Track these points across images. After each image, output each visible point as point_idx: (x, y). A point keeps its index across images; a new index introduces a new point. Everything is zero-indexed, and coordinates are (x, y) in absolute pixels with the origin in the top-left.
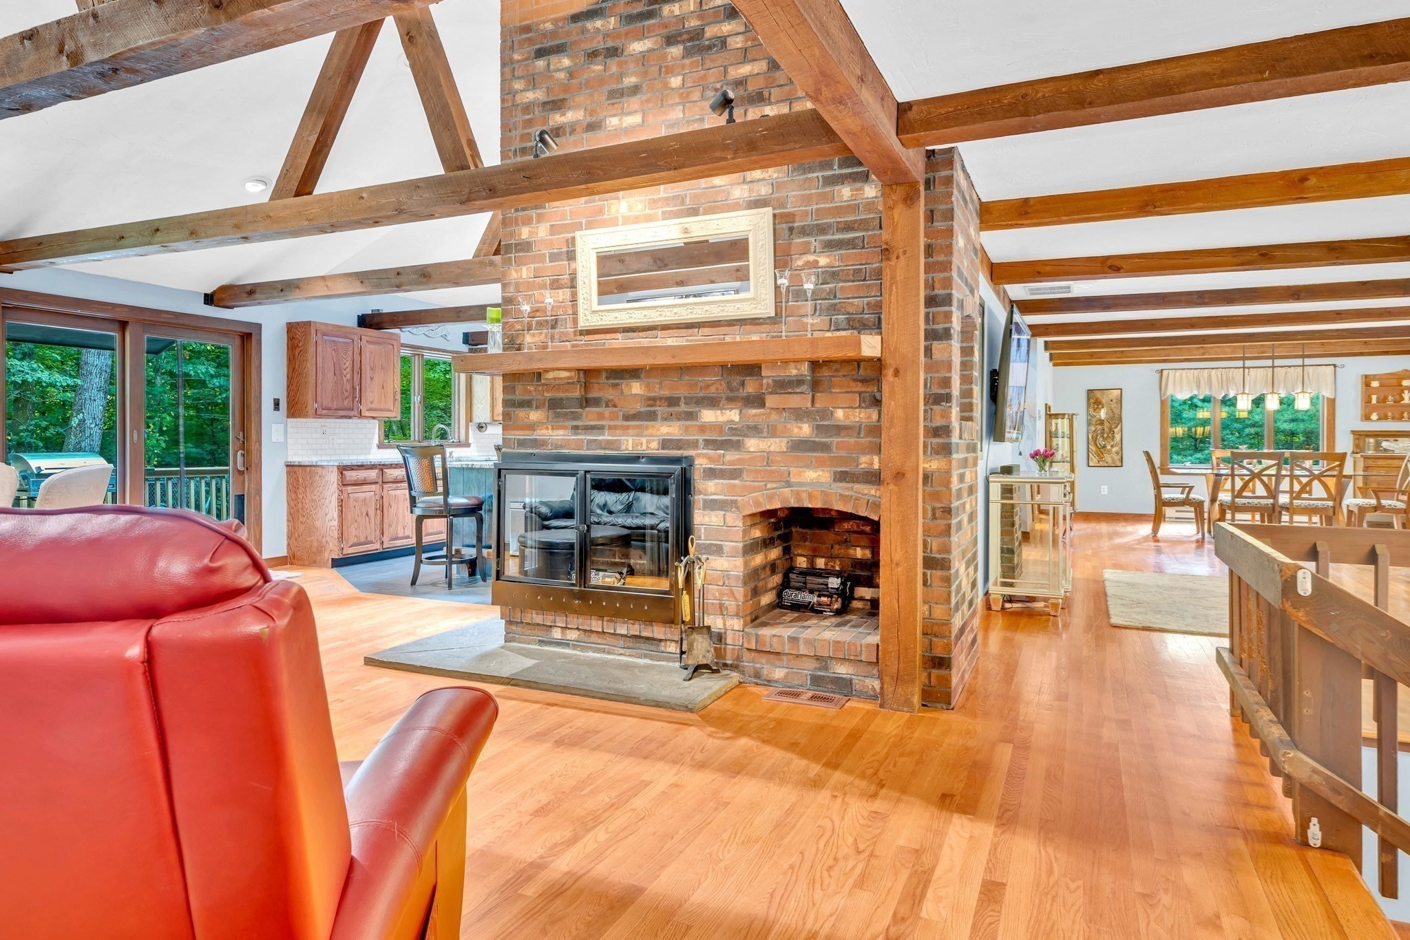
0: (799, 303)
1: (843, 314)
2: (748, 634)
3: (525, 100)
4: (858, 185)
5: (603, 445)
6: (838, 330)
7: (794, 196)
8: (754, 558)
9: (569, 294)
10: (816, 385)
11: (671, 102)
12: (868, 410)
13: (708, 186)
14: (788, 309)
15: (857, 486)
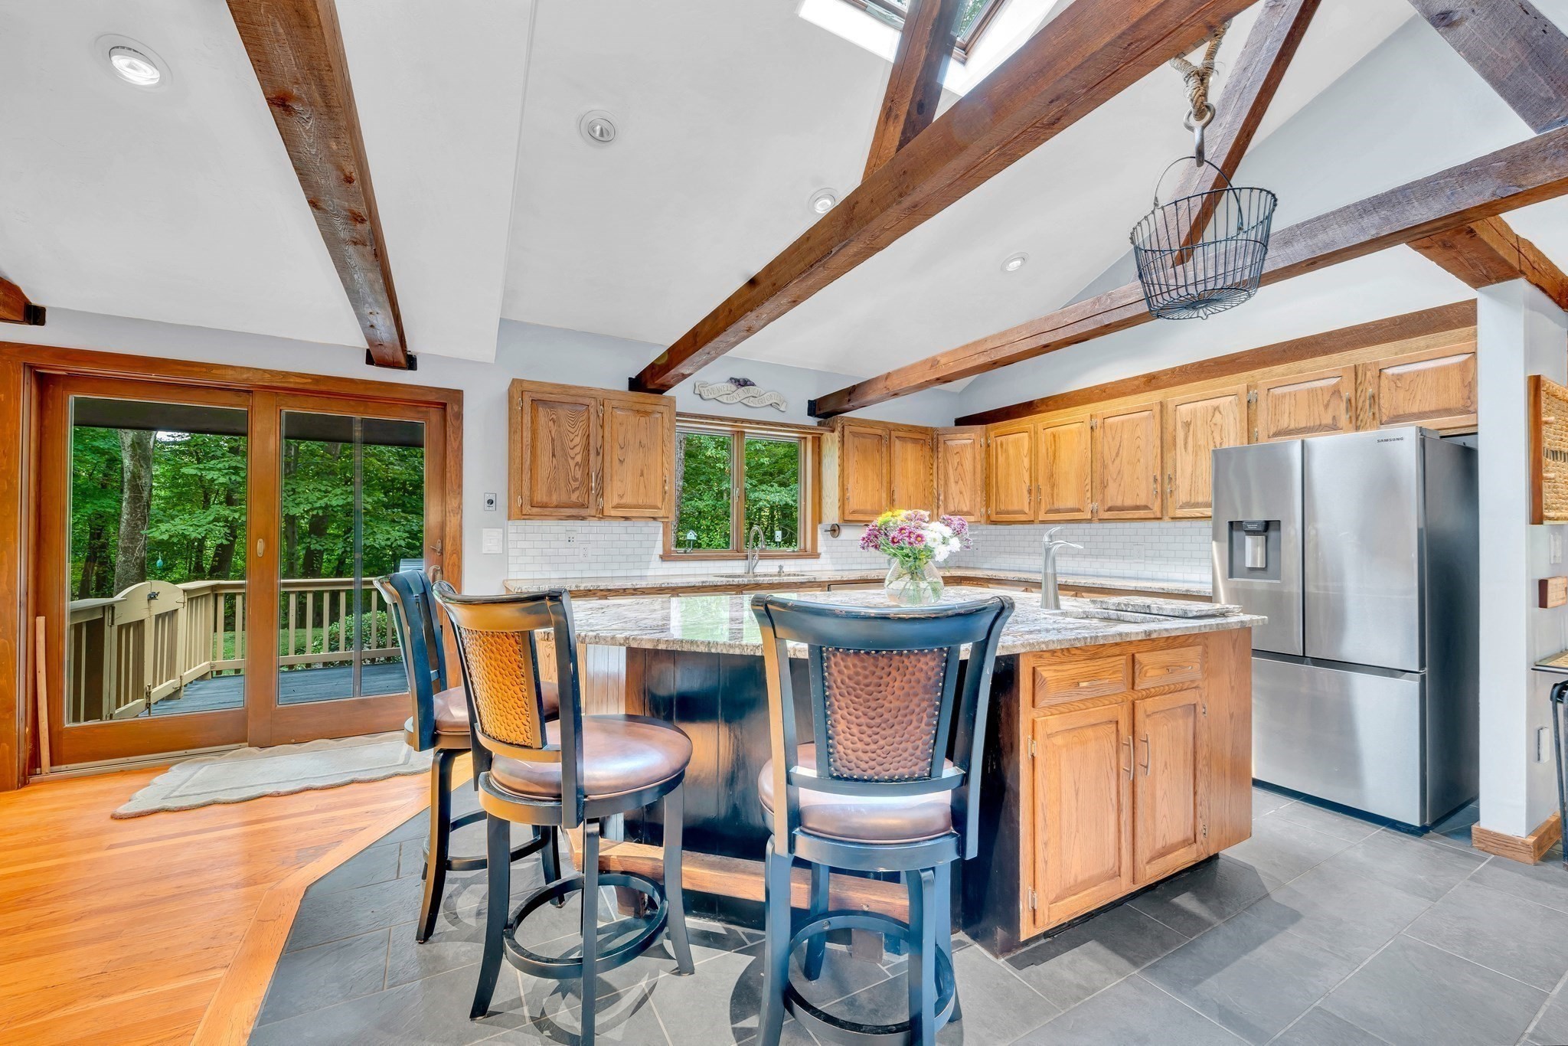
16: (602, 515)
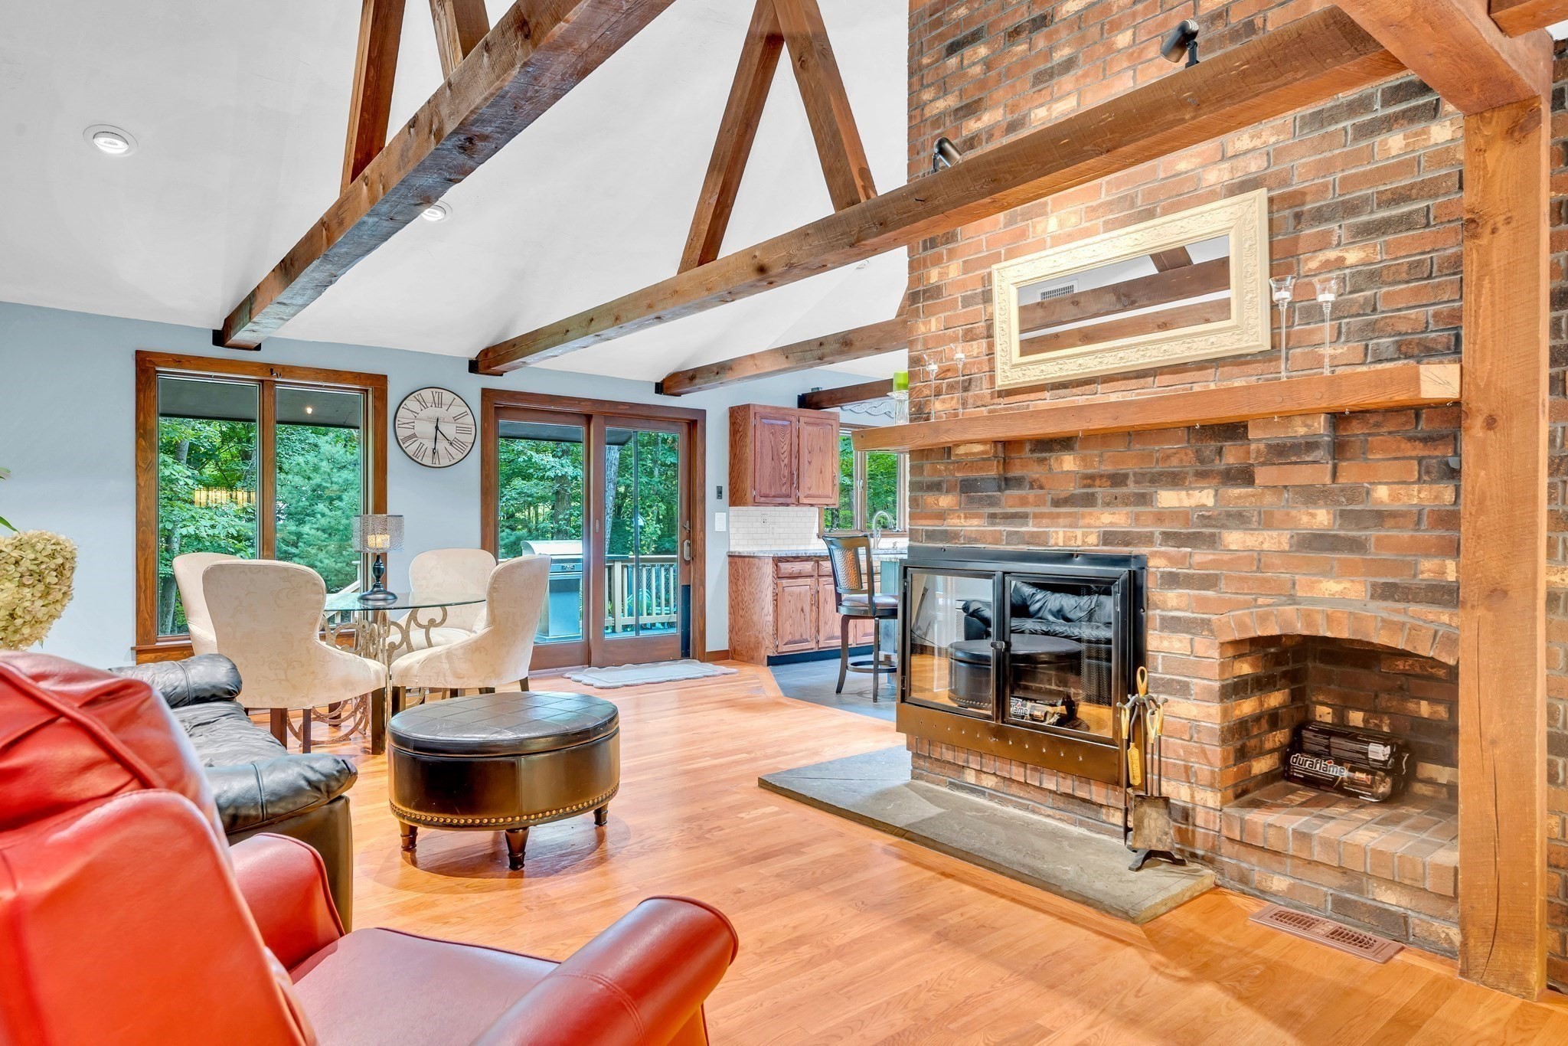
0: (1312, 326)
1: (1390, 336)
2: (1228, 816)
3: (936, 112)
4: (1418, 127)
5: (1026, 539)
6: (1380, 361)
7: (1304, 165)
8: (1239, 705)
9: (985, 345)
10: (1339, 449)
11: (1116, 69)
12: (1435, 487)
13: (1169, 174)
14: (1293, 338)
15: (1414, 608)
16: (798, 503)
